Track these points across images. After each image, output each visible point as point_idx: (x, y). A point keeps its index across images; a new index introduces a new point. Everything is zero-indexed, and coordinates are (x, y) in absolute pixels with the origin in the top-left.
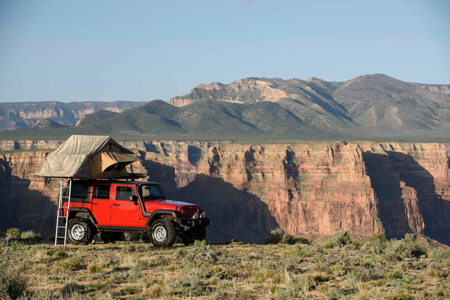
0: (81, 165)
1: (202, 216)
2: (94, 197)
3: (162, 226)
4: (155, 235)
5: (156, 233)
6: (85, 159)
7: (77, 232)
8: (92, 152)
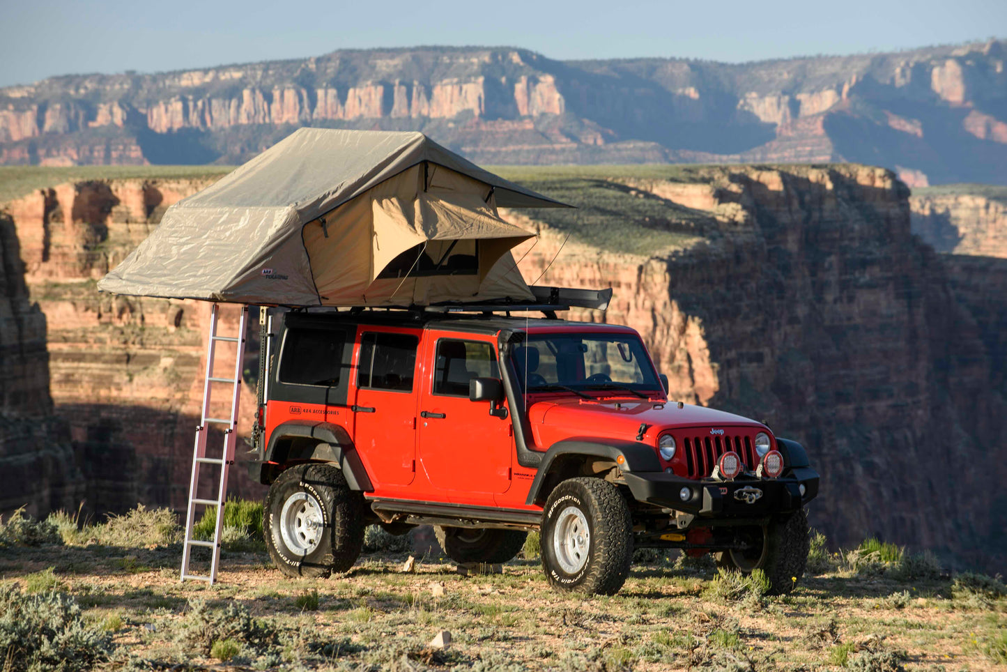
0: (263, 248)
1: (764, 473)
2: (363, 380)
3: (576, 505)
4: (557, 544)
5: (563, 537)
6: (287, 225)
7: (303, 523)
8: (325, 197)
